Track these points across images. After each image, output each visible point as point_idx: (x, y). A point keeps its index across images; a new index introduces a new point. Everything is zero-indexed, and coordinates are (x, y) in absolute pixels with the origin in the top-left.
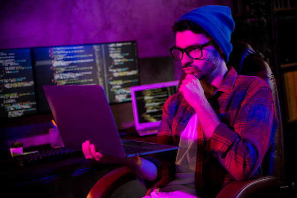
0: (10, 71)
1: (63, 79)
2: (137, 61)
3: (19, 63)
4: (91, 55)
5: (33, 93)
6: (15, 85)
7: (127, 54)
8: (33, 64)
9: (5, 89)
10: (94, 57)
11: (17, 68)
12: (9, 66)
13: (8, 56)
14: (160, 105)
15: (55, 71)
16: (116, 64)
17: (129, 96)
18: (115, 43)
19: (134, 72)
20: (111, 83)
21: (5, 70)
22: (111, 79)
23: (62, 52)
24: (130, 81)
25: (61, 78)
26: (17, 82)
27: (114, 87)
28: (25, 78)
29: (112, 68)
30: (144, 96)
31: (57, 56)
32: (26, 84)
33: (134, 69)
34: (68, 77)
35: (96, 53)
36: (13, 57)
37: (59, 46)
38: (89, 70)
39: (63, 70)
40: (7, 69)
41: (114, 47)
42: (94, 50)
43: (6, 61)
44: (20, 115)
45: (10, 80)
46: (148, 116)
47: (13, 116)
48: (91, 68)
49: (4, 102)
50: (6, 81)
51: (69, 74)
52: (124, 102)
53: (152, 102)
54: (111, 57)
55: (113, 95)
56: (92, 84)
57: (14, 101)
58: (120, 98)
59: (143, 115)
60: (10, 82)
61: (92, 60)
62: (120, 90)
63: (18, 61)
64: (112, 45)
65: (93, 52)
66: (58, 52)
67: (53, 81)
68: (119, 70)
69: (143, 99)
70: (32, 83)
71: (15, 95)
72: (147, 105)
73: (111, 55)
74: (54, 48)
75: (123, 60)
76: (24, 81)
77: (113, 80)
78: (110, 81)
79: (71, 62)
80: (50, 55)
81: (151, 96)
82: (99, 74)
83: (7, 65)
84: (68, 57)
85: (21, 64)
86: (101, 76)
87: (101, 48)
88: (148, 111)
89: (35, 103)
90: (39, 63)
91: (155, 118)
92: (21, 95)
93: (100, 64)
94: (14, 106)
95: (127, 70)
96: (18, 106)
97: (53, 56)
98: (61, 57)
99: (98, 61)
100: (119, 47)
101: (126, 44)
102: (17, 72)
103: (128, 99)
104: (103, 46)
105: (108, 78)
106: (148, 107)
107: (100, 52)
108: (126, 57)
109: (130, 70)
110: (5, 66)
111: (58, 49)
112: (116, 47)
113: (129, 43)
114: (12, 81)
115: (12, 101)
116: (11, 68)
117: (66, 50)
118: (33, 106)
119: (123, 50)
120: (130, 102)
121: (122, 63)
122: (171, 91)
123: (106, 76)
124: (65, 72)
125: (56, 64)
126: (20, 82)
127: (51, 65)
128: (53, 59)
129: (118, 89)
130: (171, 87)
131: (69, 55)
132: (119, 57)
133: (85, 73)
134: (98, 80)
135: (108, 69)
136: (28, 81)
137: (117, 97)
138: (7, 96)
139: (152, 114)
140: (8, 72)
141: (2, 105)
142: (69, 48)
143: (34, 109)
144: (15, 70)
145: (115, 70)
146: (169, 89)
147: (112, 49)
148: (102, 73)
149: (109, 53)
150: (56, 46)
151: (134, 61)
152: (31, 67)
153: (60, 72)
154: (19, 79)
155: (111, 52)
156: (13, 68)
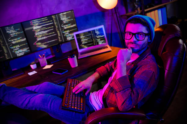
0: (13, 35)
1: (40, 35)
2: (75, 20)
3: (17, 31)
4: (52, 21)
5: (27, 44)
6: (17, 42)
7: (70, 17)
8: (24, 30)
9: (13, 44)
10: (53, 22)
11: (16, 33)
12: (12, 33)
13: (10, 28)
14: (88, 40)
15: (35, 32)
16: (65, 23)
17: (73, 37)
18: (63, 13)
19: (74, 25)
20: (64, 32)
21: (10, 35)
22: (63, 30)
23: (37, 22)
24: (73, 30)
25: (39, 34)
26: (18, 40)
27: (65, 34)
28: (21, 37)
29: (63, 25)
30: (80, 36)
31: (34, 24)
32: (22, 40)
33: (74, 24)
34: (42, 33)
35: (54, 19)
36: (13, 28)
37: (35, 19)
38: (52, 28)
39: (39, 30)
40: (11, 35)
41: (62, 15)
42: (53, 18)
43: (10, 31)
44: (23, 54)
45: (14, 39)
46: (83, 45)
47: (19, 55)
48: (53, 27)
49: (14, 50)
50: (12, 40)
51: (42, 32)
52: (71, 40)
53: (84, 39)
54: (62, 20)
55: (65, 38)
56: (55, 35)
57: (18, 49)
58: (69, 39)
59: (81, 45)
60: (14, 41)
61: (52, 23)
62: (69, 35)
63: (16, 30)
64: (61, 14)
65: (52, 19)
66: (35, 22)
67: (35, 36)
68: (67, 25)
69: (80, 38)
70: (25, 39)
71: (18, 46)
72: (82, 40)
73: (61, 19)
74: (33, 21)
75: (68, 20)
76: (21, 39)
77: (64, 31)
78: (63, 31)
79: (42, 26)
80: (31, 24)
81: (83, 36)
82: (57, 29)
83: (11, 33)
84: (40, 24)
85: (18, 31)
86: (58, 30)
87: (56, 16)
88: (83, 43)
89: (29, 48)
90: (26, 29)
91: (86, 46)
92: (21, 45)
93: (56, 24)
94: (19, 51)
95: (71, 25)
96: (21, 51)
97: (33, 24)
98: (37, 24)
99: (55, 23)
100: (65, 14)
101: (68, 12)
102: (17, 35)
103: (73, 38)
104: (57, 15)
105: (62, 30)
106: (83, 41)
107: (56, 19)
108: (69, 19)
109: (72, 25)
110: (10, 34)
111: (34, 20)
112: (63, 15)
113: (70, 12)
114: (15, 40)
115: (17, 49)
116: (13, 34)
117: (39, 20)
118: (28, 49)
119: (67, 15)
120: (74, 39)
121: (68, 22)
122: (93, 32)
123: (60, 29)
124: (40, 31)
125: (35, 28)
126: (19, 39)
127: (33, 29)
128: (33, 26)
129: (68, 34)
130: (92, 31)
131: (40, 22)
132: (65, 19)
133: (50, 30)
134: (57, 32)
135: (61, 26)
136: (23, 38)
137: (67, 38)
138: (14, 47)
139: (85, 44)
140: (12, 36)
141: (13, 51)
142: (40, 19)
143: (29, 51)
144: (15, 34)
145: (64, 26)
146: (91, 32)
147: (62, 16)
148: (58, 28)
149: (60, 18)
150: (33, 20)
151: (74, 20)
152: (23, 32)
153: (37, 31)
154: (18, 39)
155: (61, 17)
156: (14, 34)
